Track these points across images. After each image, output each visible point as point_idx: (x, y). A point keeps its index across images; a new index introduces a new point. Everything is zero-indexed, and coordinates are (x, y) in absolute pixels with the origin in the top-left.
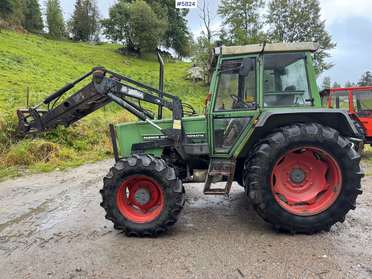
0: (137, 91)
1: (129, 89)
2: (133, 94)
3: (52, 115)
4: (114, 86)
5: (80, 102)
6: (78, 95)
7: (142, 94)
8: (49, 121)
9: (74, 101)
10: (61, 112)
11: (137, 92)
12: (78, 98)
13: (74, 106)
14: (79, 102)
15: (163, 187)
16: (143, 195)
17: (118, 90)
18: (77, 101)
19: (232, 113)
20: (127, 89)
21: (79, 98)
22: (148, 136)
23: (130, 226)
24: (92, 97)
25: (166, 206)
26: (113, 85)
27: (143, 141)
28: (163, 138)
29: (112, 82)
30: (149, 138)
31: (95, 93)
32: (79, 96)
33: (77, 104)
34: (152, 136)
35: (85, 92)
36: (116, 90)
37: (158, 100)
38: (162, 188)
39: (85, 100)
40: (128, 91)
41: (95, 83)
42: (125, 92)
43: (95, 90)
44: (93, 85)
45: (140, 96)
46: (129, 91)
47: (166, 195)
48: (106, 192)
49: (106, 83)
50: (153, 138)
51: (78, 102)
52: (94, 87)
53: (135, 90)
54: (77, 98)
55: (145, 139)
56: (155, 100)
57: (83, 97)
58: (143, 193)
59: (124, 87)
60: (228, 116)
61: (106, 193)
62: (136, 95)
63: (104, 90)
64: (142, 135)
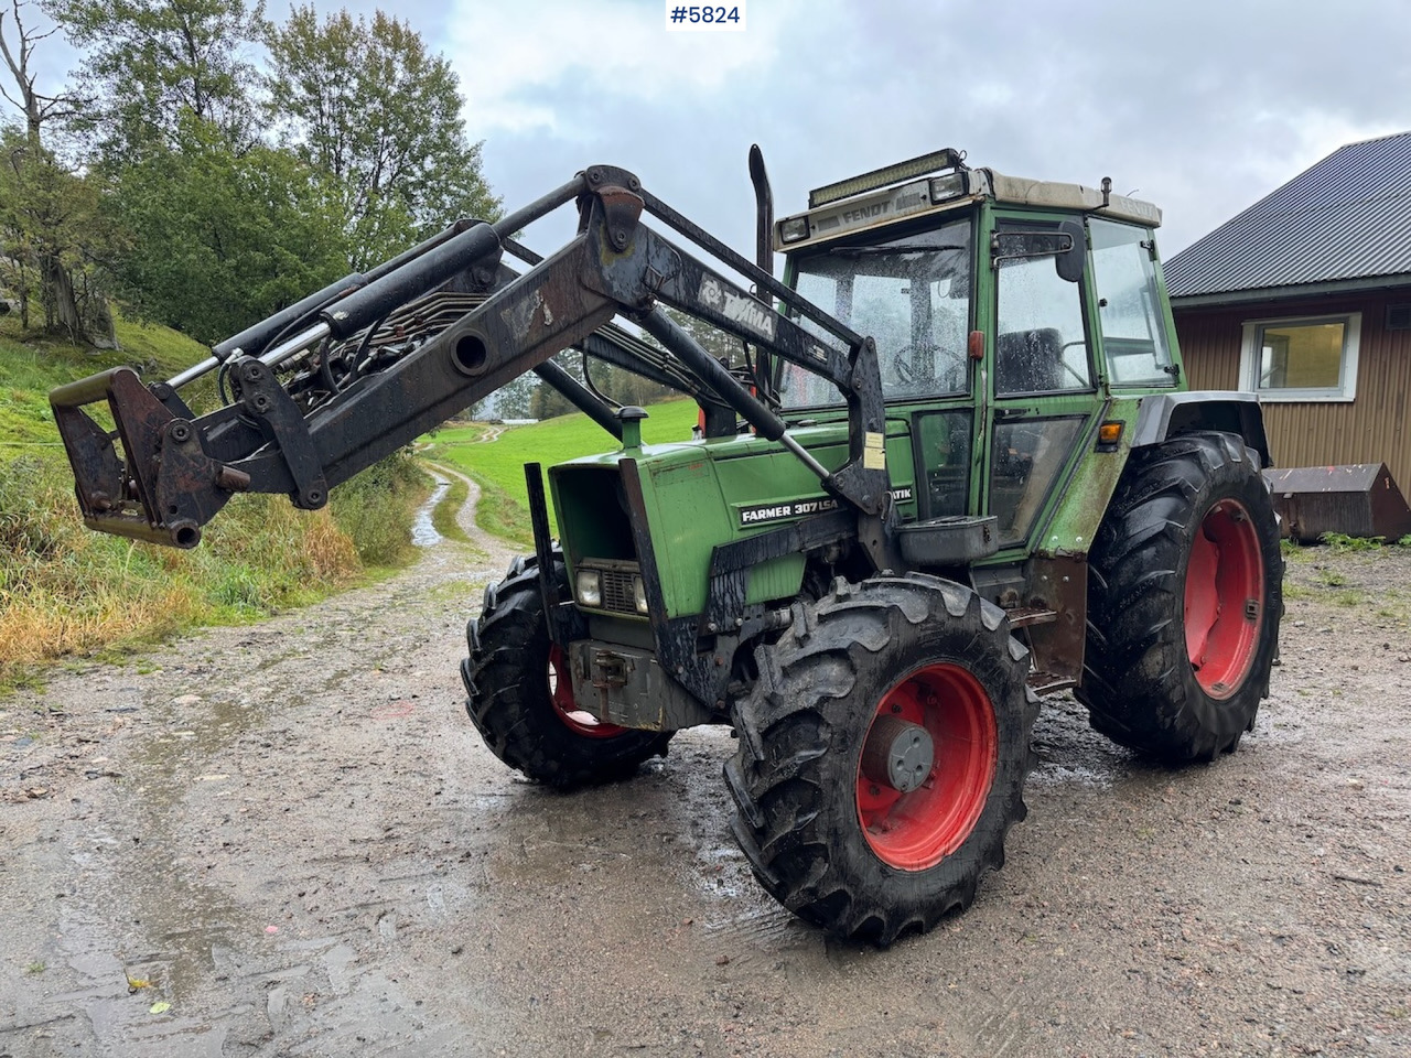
0: (753, 303)
1: (726, 294)
2: (739, 319)
3: (383, 408)
4: (675, 276)
5: (535, 338)
6: (524, 304)
7: (768, 319)
8: (362, 447)
9: (509, 336)
10: (439, 395)
11: (755, 310)
12: (526, 318)
13: (505, 358)
14: (530, 343)
15: (997, 691)
16: (916, 745)
17: (688, 293)
18: (519, 335)
19: (1045, 405)
20: (720, 293)
21: (531, 316)
22: (757, 508)
23: (905, 897)
24: (585, 316)
25: (1005, 766)
26: (672, 268)
27: (742, 529)
28: (803, 514)
29: (668, 254)
30: (762, 514)
31: (601, 301)
32: (529, 308)
33: (522, 349)
34: (770, 507)
35: (557, 287)
36: (683, 293)
37: (818, 349)
38: (995, 697)
39: (557, 329)
40: (723, 300)
41: (602, 247)
42: (712, 303)
43: (604, 283)
44: (596, 255)
45: (763, 328)
46: (728, 301)
47: (1005, 720)
48: (824, 766)
49: (648, 252)
50: (771, 513)
51: (525, 339)
52: (600, 269)
53: (746, 301)
54: (523, 315)
55: (748, 522)
56: (810, 350)
57: (548, 312)
58: (916, 740)
59: (708, 283)
60: (1032, 414)
61: (826, 770)
62: (750, 322)
63: (638, 289)
64: (737, 505)
